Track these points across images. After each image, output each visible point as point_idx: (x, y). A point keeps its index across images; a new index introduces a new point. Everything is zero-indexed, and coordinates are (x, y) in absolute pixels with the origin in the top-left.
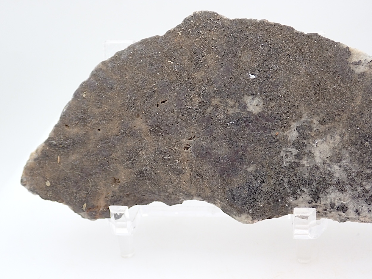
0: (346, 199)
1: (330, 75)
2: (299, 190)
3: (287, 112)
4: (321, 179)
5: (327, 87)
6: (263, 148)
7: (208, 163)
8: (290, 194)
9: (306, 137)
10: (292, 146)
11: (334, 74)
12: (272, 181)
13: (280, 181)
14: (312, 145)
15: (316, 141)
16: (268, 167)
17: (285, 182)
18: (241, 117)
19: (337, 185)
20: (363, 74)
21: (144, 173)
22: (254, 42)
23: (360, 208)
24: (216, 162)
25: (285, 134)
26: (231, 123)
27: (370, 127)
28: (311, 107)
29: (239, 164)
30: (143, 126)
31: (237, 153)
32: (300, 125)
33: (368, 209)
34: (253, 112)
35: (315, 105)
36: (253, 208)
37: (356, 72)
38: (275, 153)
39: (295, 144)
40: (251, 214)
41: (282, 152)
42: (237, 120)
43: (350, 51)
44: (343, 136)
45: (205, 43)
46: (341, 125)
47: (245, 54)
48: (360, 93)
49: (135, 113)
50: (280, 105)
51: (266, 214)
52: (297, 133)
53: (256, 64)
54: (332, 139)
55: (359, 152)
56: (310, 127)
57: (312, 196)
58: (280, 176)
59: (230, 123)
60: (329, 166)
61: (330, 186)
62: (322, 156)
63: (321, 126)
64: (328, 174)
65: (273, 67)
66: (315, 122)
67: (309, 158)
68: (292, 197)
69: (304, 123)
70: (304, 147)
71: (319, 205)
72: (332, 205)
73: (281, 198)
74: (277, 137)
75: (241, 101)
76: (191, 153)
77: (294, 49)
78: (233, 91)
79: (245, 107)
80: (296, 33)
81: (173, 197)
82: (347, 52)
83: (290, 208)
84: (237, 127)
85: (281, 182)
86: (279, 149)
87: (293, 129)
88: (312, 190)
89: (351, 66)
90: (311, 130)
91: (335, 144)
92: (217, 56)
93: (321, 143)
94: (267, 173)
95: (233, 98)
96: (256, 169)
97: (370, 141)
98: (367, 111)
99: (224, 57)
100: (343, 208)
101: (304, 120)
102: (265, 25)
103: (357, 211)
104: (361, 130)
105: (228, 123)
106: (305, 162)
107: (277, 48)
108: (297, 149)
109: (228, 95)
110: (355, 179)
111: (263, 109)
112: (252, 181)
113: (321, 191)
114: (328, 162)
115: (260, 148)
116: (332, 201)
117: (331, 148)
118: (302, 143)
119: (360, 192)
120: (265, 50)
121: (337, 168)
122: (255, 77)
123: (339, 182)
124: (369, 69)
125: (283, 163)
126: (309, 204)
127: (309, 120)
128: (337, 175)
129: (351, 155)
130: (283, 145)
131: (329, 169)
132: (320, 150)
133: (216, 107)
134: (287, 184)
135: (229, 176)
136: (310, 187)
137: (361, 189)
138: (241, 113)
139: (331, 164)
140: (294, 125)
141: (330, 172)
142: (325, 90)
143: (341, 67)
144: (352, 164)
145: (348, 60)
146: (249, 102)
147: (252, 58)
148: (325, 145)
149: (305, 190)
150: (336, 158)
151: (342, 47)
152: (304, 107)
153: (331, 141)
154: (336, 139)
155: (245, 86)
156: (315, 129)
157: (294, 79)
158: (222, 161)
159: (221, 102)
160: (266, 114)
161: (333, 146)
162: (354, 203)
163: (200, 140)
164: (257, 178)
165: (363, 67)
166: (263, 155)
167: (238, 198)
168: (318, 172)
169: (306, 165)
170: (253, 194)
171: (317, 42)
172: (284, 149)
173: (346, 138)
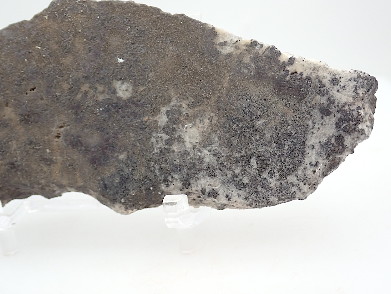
0: (216, 184)
1: (197, 57)
2: (170, 177)
3: (156, 97)
4: (192, 165)
5: (194, 69)
6: (134, 134)
7: (79, 152)
8: (161, 182)
9: (175, 121)
10: (162, 132)
11: (201, 56)
12: (143, 169)
13: (151, 168)
14: (181, 130)
15: (185, 125)
16: (139, 154)
17: (157, 169)
18: (111, 103)
19: (207, 170)
20: (230, 55)
21: (14, 165)
22: (121, 25)
23: (230, 193)
24: (87, 150)
25: (155, 119)
26: (101, 109)
27: (238, 109)
28: (180, 91)
29: (110, 152)
30: (13, 116)
31: (107, 140)
32: (169, 109)
33: (238, 193)
34: (122, 97)
35: (183, 88)
36: (125, 197)
37: (222, 53)
38: (145, 139)
39: (165, 129)
40: (123, 204)
41: (152, 138)
42: (107, 106)
43: (216, 31)
44: (212, 120)
45: (72, 27)
46: (209, 108)
47: (112, 37)
48: (227, 75)
49: (4, 102)
50: (149, 89)
51: (140, 203)
52: (167, 118)
53: (124, 47)
54: (201, 123)
55: (228, 136)
56: (180, 111)
57: (183, 182)
58: (151, 162)
59: (99, 110)
60: (199, 151)
61: (200, 172)
62: (192, 141)
63: (190, 110)
64: (198, 159)
65: (141, 50)
66: (184, 105)
67: (179, 143)
68: (163, 184)
69: (173, 107)
70: (174, 133)
71: (191, 191)
72: (203, 191)
73: (153, 186)
74: (148, 123)
75: (110, 86)
76: (62, 142)
77: (161, 31)
78: (102, 76)
79: (114, 92)
80: (162, 14)
81: (47, 189)
82: (213, 32)
83: (162, 196)
84: (107, 113)
85: (152, 170)
86: (149, 135)
87: (163, 114)
88: (183, 176)
89: (218, 47)
90: (180, 114)
91: (204, 128)
92: (85, 40)
93: (191, 127)
94: (139, 160)
95: (102, 84)
96: (127, 156)
97: (238, 124)
98: (234, 93)
99: (91, 41)
100: (214, 194)
101: (173, 104)
102: (131, 6)
103: (227, 196)
104: (229, 112)
105: (98, 110)
106: (175, 147)
107: (144, 30)
108: (167, 134)
109: (97, 81)
110: (225, 163)
111: (132, 94)
112: (123, 169)
113: (192, 177)
114: (197, 147)
115: (131, 134)
116: (203, 187)
117: (200, 133)
118: (172, 128)
119: (230, 176)
120: (132, 32)
121: (206, 153)
122: (123, 61)
123: (209, 167)
124: (235, 50)
125: (154, 149)
126: (181, 191)
127: (178, 104)
128: (207, 160)
129: (220, 138)
130: (153, 131)
131: (199, 154)
132: (190, 135)
133: (86, 93)
134: (158, 171)
135: (100, 164)
136: (181, 173)
137: (231, 173)
138: (110, 99)
139: (200, 149)
140: (164, 109)
141: (200, 157)
142: (193, 73)
143: (208, 48)
144: (221, 148)
145: (214, 41)
146: (118, 87)
147: (119, 41)
148: (194, 129)
149: (176, 176)
150: (206, 142)
151: (208, 27)
152: (172, 91)
153: (200, 125)
154: (205, 123)
155: (114, 71)
156: (184, 113)
157: (162, 62)
158: (93, 149)
159: (90, 88)
160: (135, 99)
161: (202, 130)
162: (224, 188)
163: (71, 128)
164: (128, 166)
165: (229, 47)
166: (134, 141)
167: (110, 188)
168: (188, 158)
169: (176, 151)
170: (125, 182)
171: (183, 23)
172: (154, 135)
173: (214, 122)
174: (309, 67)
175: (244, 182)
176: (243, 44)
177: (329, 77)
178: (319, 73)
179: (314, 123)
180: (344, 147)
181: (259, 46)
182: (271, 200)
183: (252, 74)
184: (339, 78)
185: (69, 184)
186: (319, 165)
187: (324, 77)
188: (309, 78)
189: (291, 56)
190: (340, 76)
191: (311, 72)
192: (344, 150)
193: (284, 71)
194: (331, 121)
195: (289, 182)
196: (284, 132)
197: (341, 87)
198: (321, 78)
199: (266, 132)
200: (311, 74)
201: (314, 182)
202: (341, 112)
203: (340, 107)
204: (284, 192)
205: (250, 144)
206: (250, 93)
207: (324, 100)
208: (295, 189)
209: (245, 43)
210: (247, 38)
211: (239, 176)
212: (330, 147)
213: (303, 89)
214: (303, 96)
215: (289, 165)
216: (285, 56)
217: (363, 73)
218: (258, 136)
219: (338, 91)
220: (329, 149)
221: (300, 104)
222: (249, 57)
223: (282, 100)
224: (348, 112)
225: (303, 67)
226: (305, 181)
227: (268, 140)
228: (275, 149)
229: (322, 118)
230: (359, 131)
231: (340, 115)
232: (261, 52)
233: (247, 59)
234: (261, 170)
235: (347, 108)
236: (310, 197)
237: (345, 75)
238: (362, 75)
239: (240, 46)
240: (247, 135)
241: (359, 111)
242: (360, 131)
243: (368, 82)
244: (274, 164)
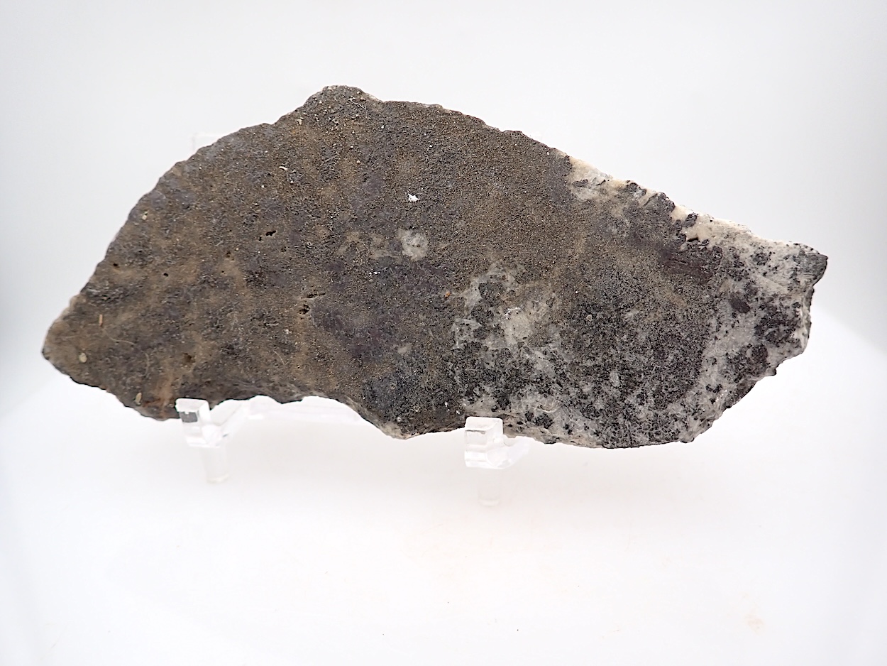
0: (551, 406)
1: (537, 202)
2: (477, 389)
3: (466, 260)
4: (514, 373)
5: (531, 221)
6: (425, 316)
7: (336, 338)
8: (462, 395)
9: (493, 302)
10: (470, 316)
11: (543, 201)
12: (435, 372)
13: (448, 372)
14: (501, 316)
15: (509, 309)
16: (431, 348)
17: (457, 374)
18: (392, 264)
19: (539, 383)
20: (590, 203)
21: (233, 349)
22: (417, 141)
23: (571, 422)
24: (348, 335)
25: (461, 296)
26: (376, 273)
27: (596, 290)
28: (504, 254)
29: (384, 341)
30: (236, 272)
31: (382, 322)
32: (484, 281)
33: (585, 424)
34: (411, 257)
35: (510, 250)
36: (403, 414)
37: (578, 199)
38: (442, 326)
39: (476, 313)
40: (400, 424)
41: (454, 324)
42: (385, 268)
43: (571, 162)
44: (552, 304)
45: (340, 139)
46: (550, 284)
47: (402, 160)
48: (584, 234)
49: (224, 249)
50: (454, 247)
51: (425, 424)
52: (480, 294)
53: (420, 177)
54: (534, 308)
55: (576, 332)
56: (501, 286)
57: (497, 399)
58: (449, 363)
59: (373, 273)
60: (528, 351)
61: (527, 385)
62: (517, 335)
63: (518, 286)
64: (525, 365)
65: (447, 184)
66: (509, 278)
67: (496, 336)
68: (465, 398)
69: (491, 279)
70: (490, 319)
71: (509, 414)
72: (529, 416)
73: (448, 400)
74: (448, 301)
75: (393, 238)
76: (310, 319)
77: (482, 156)
78: (381, 221)
79: (399, 247)
80: (486, 128)
81: (281, 389)
82: (566, 164)
83: (463, 417)
84: (385, 280)
85: (450, 375)
86: (449, 320)
87: (473, 288)
88: (498, 389)
89: (572, 188)
90: (502, 290)
91: (538, 315)
92: (358, 162)
93: (517, 313)
94: (429, 357)
95: (379, 233)
96: (411, 350)
97: (594, 313)
98: (593, 263)
99: (369, 164)
100: (546, 422)
101: (491, 274)
102: (437, 114)
103: (567, 427)
104: (581, 294)
105: (370, 273)
106: (489, 343)
107: (454, 152)
108: (477, 321)
109: (373, 227)
110: (568, 375)
111: (426, 253)
112: (404, 370)
113: (513, 391)
114: (526, 345)
115: (420, 316)
116: (529, 409)
117: (532, 323)
118: (486, 311)
119: (574, 396)
120: (435, 155)
121: (539, 356)
122: (417, 199)
123: (541, 379)
124: (600, 195)
125: (455, 343)
126: (493, 411)
127: (500, 275)
128: (539, 367)
129: (563, 335)
130: (456, 314)
131: (528, 356)
132: (515, 325)
133: (354, 246)
134: (459, 377)
135: (368, 359)
136: (496, 384)
137: (576, 391)
138: (391, 258)
139: (530, 348)
140: (476, 281)
141: (528, 361)
142: (528, 227)
143: (555, 189)
144: (564, 351)
145: (566, 178)
146: (405, 240)
147: (413, 168)
148: (522, 316)
149: (487, 389)
150: (540, 339)
151: (559, 156)
152: (492, 253)
153: (532, 310)
154: (540, 308)
155: (401, 214)
156: (508, 290)
157: (479, 206)
158: (358, 335)
159: (360, 238)
160: (431, 262)
161: (535, 318)
162: (563, 413)
163: (325, 299)
164: (412, 365)
165: (590, 190)
166: (424, 328)
167: (381, 397)
168: (509, 361)
169: (490, 348)
170: (405, 391)
171: (519, 145)
172: (457, 320)
173: (556, 307)
174: (721, 232)
175: (596, 408)
176: (613, 186)
177: (752, 251)
178: (735, 242)
179: (720, 323)
180: (766, 365)
181: (640, 191)
182: (638, 439)
183: (625, 235)
184: (768, 253)
185: (316, 386)
186: (722, 391)
187: (744, 249)
188: (718, 250)
189: (691, 213)
190: (770, 250)
191: (723, 241)
192: (765, 371)
193: (677, 235)
194: (749, 322)
195: (670, 414)
196: (670, 333)
197: (771, 268)
198: (738, 251)
199: (639, 330)
200: (722, 243)
201: (710, 417)
202: (766, 309)
203: (766, 300)
204: (660, 429)
205: (611, 347)
206: (618, 266)
207: (739, 287)
208: (678, 425)
209: (617, 186)
210: (620, 177)
211: (589, 397)
212: (743, 363)
213: (707, 267)
214: (706, 278)
215: (673, 387)
216: (682, 210)
217: (809, 249)
218: (625, 336)
219: (765, 274)
220: (741, 366)
221: (700, 290)
222: (623, 208)
223: (669, 281)
224: (778, 311)
225: (710, 231)
226: (697, 414)
227: (641, 344)
228: (652, 358)
229: (734, 315)
230: (792, 342)
231: (765, 313)
232: (641, 202)
233: (618, 212)
234: (625, 390)
235: (777, 303)
236: (699, 438)
237: (778, 250)
238: (807, 251)
239: (608, 190)
240: (608, 333)
241: (797, 309)
242: (795, 341)
243: (817, 263)
244: (648, 383)
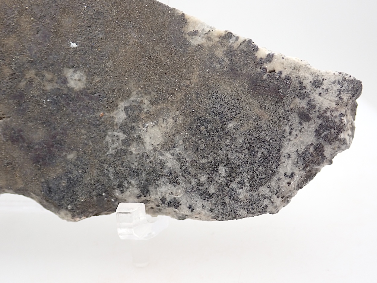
0: (178, 192)
1: (163, 47)
2: (126, 182)
3: (114, 90)
4: (151, 170)
5: (159, 60)
6: (86, 131)
7: (21, 149)
8: (115, 187)
9: (135, 119)
10: (119, 130)
11: (168, 46)
12: (95, 171)
13: (104, 171)
14: (141, 129)
15: (146, 124)
16: (91, 154)
17: (111, 172)
18: (60, 93)
19: (169, 176)
20: (200, 47)
22: (75, 3)
23: (193, 203)
24: (30, 147)
25: (111, 115)
26: (48, 100)
27: (207, 109)
28: (141, 84)
29: (57, 150)
31: (54, 137)
32: (128, 105)
33: (203, 204)
34: (74, 88)
35: (145, 82)
36: (72, 203)
37: (192, 44)
38: (99, 138)
39: (123, 128)
40: (70, 211)
41: (107, 137)
42: (55, 97)
43: (186, 18)
44: (176, 120)
45: (18, 2)
46: (175, 106)
47: (65, 17)
48: (197, 69)
50: (106, 80)
51: (89, 210)
52: (125, 114)
53: (78, 30)
54: (164, 122)
55: (194, 138)
56: (140, 108)
57: (140, 189)
58: (105, 165)
59: (46, 101)
60: (161, 154)
61: (161, 178)
62: (153, 143)
63: (152, 107)
64: (159, 163)
65: (98, 34)
66: (146, 102)
67: (138, 144)
68: (117, 190)
69: (133, 103)
70: (133, 132)
71: (149, 199)
72: (163, 200)
73: (105, 191)
74: (102, 119)
75: (60, 74)
77: (123, 14)
78: (51, 62)
79: (65, 81)
82: (182, 19)
83: (117, 204)
84: (55, 105)
85: (105, 173)
86: (104, 134)
87: (120, 110)
88: (140, 182)
89: (187, 36)
90: (141, 111)
91: (167, 128)
92: (32, 18)
93: (152, 127)
94: (90, 161)
95: (50, 71)
96: (77, 156)
97: (206, 125)
98: (204, 90)
99: (40, 20)
100: (175, 204)
101: (132, 99)
103: (190, 207)
104: (196, 112)
105: (44, 101)
106: (133, 149)
107: (102, 11)
108: (124, 133)
109: (45, 67)
110: (189, 170)
111: (85, 85)
112: (72, 171)
113: (151, 183)
114: (159, 149)
115: (83, 131)
116: (163, 195)
117: (163, 133)
118: (130, 126)
119: (194, 184)
120: (88, 13)
121: (169, 157)
122: (76, 46)
123: (171, 173)
124: (207, 41)
125: (108, 150)
126: (138, 198)
127: (139, 99)
128: (169, 165)
129: (185, 141)
130: (109, 129)
131: (161, 157)
132: (151, 135)
133: (31, 81)
134: (112, 175)
135: (45, 164)
136: (139, 178)
137: (195, 181)
138: (59, 89)
139: (162, 152)
141: (161, 161)
142: (157, 65)
143: (176, 37)
144: (186, 152)
145: (183, 29)
146: (69, 75)
147: (73, 23)
148: (156, 129)
149: (133, 182)
150: (169, 145)
151: (177, 13)
152: (133, 84)
153: (163, 124)
154: (168, 122)
155: (65, 57)
156: (145, 110)
157: (122, 50)
158: (37, 147)
159: (36, 75)
160: (89, 91)
161: (165, 130)
162: (187, 197)
163: (11, 121)
164: (78, 167)
165: (200, 38)
166: (86, 139)
167: (55, 191)
168: (148, 161)
169: (134, 153)
170: (73, 186)
171: (148, 6)
172: (109, 133)
173: (180, 121)
174: (290, 65)
175: (210, 192)
176: (216, 35)
177: (311, 78)
178: (300, 73)
179: (292, 129)
180: (323, 157)
181: (235, 38)
182: (239, 213)
183: (225, 69)
184: (322, 80)
185: (6, 185)
186: (295, 177)
187: (305, 77)
188: (288, 78)
189: (269, 52)
190: (323, 78)
191: (291, 72)
192: (323, 161)
193: (260, 68)
194: (311, 127)
195: (260, 194)
196: (258, 138)
197: (324, 90)
198: (302, 79)
199: (237, 136)
200: (291, 73)
201: (288, 195)
202: (322, 118)
203: (322, 112)
204: (254, 205)
205: (218, 149)
206: (221, 91)
207: (303, 104)
208: (266, 202)
209: (218, 34)
210: (220, 29)
211: (205, 185)
212: (308, 156)
213: (281, 90)
214: (281, 98)
215: (262, 175)
216: (263, 52)
217: (348, 76)
218: (228, 141)
219: (320, 94)
220: (307, 159)
221: (277, 106)
222: (223, 50)
223: (257, 101)
224: (330, 119)
225: (282, 65)
226: (279, 193)
227: (239, 146)
228: (247, 156)
229: (301, 123)
230: (340, 141)
231: (321, 122)
232: (236, 45)
233: (219, 53)
234: (230, 178)
235: (329, 114)
236: (283, 210)
237: (328, 77)
238: (347, 78)
239: (212, 37)
240: (216, 138)
241: (342, 118)
242: (342, 140)
243: (354, 86)
244: (245, 173)
